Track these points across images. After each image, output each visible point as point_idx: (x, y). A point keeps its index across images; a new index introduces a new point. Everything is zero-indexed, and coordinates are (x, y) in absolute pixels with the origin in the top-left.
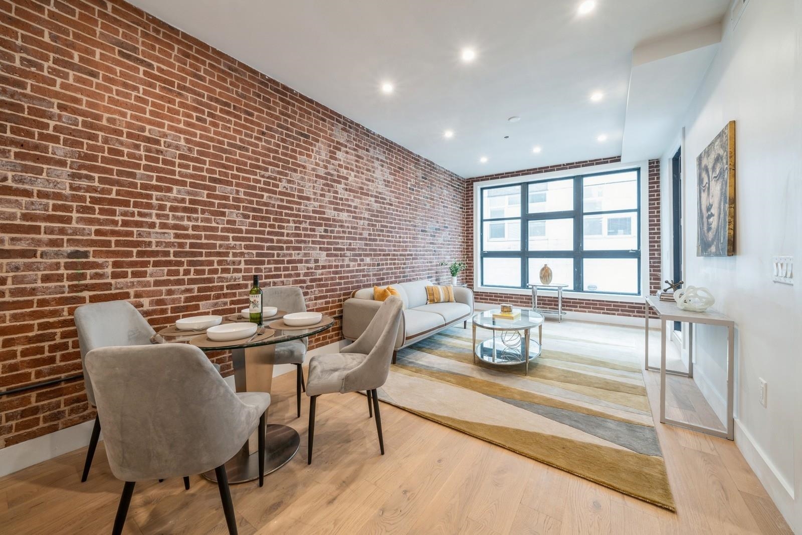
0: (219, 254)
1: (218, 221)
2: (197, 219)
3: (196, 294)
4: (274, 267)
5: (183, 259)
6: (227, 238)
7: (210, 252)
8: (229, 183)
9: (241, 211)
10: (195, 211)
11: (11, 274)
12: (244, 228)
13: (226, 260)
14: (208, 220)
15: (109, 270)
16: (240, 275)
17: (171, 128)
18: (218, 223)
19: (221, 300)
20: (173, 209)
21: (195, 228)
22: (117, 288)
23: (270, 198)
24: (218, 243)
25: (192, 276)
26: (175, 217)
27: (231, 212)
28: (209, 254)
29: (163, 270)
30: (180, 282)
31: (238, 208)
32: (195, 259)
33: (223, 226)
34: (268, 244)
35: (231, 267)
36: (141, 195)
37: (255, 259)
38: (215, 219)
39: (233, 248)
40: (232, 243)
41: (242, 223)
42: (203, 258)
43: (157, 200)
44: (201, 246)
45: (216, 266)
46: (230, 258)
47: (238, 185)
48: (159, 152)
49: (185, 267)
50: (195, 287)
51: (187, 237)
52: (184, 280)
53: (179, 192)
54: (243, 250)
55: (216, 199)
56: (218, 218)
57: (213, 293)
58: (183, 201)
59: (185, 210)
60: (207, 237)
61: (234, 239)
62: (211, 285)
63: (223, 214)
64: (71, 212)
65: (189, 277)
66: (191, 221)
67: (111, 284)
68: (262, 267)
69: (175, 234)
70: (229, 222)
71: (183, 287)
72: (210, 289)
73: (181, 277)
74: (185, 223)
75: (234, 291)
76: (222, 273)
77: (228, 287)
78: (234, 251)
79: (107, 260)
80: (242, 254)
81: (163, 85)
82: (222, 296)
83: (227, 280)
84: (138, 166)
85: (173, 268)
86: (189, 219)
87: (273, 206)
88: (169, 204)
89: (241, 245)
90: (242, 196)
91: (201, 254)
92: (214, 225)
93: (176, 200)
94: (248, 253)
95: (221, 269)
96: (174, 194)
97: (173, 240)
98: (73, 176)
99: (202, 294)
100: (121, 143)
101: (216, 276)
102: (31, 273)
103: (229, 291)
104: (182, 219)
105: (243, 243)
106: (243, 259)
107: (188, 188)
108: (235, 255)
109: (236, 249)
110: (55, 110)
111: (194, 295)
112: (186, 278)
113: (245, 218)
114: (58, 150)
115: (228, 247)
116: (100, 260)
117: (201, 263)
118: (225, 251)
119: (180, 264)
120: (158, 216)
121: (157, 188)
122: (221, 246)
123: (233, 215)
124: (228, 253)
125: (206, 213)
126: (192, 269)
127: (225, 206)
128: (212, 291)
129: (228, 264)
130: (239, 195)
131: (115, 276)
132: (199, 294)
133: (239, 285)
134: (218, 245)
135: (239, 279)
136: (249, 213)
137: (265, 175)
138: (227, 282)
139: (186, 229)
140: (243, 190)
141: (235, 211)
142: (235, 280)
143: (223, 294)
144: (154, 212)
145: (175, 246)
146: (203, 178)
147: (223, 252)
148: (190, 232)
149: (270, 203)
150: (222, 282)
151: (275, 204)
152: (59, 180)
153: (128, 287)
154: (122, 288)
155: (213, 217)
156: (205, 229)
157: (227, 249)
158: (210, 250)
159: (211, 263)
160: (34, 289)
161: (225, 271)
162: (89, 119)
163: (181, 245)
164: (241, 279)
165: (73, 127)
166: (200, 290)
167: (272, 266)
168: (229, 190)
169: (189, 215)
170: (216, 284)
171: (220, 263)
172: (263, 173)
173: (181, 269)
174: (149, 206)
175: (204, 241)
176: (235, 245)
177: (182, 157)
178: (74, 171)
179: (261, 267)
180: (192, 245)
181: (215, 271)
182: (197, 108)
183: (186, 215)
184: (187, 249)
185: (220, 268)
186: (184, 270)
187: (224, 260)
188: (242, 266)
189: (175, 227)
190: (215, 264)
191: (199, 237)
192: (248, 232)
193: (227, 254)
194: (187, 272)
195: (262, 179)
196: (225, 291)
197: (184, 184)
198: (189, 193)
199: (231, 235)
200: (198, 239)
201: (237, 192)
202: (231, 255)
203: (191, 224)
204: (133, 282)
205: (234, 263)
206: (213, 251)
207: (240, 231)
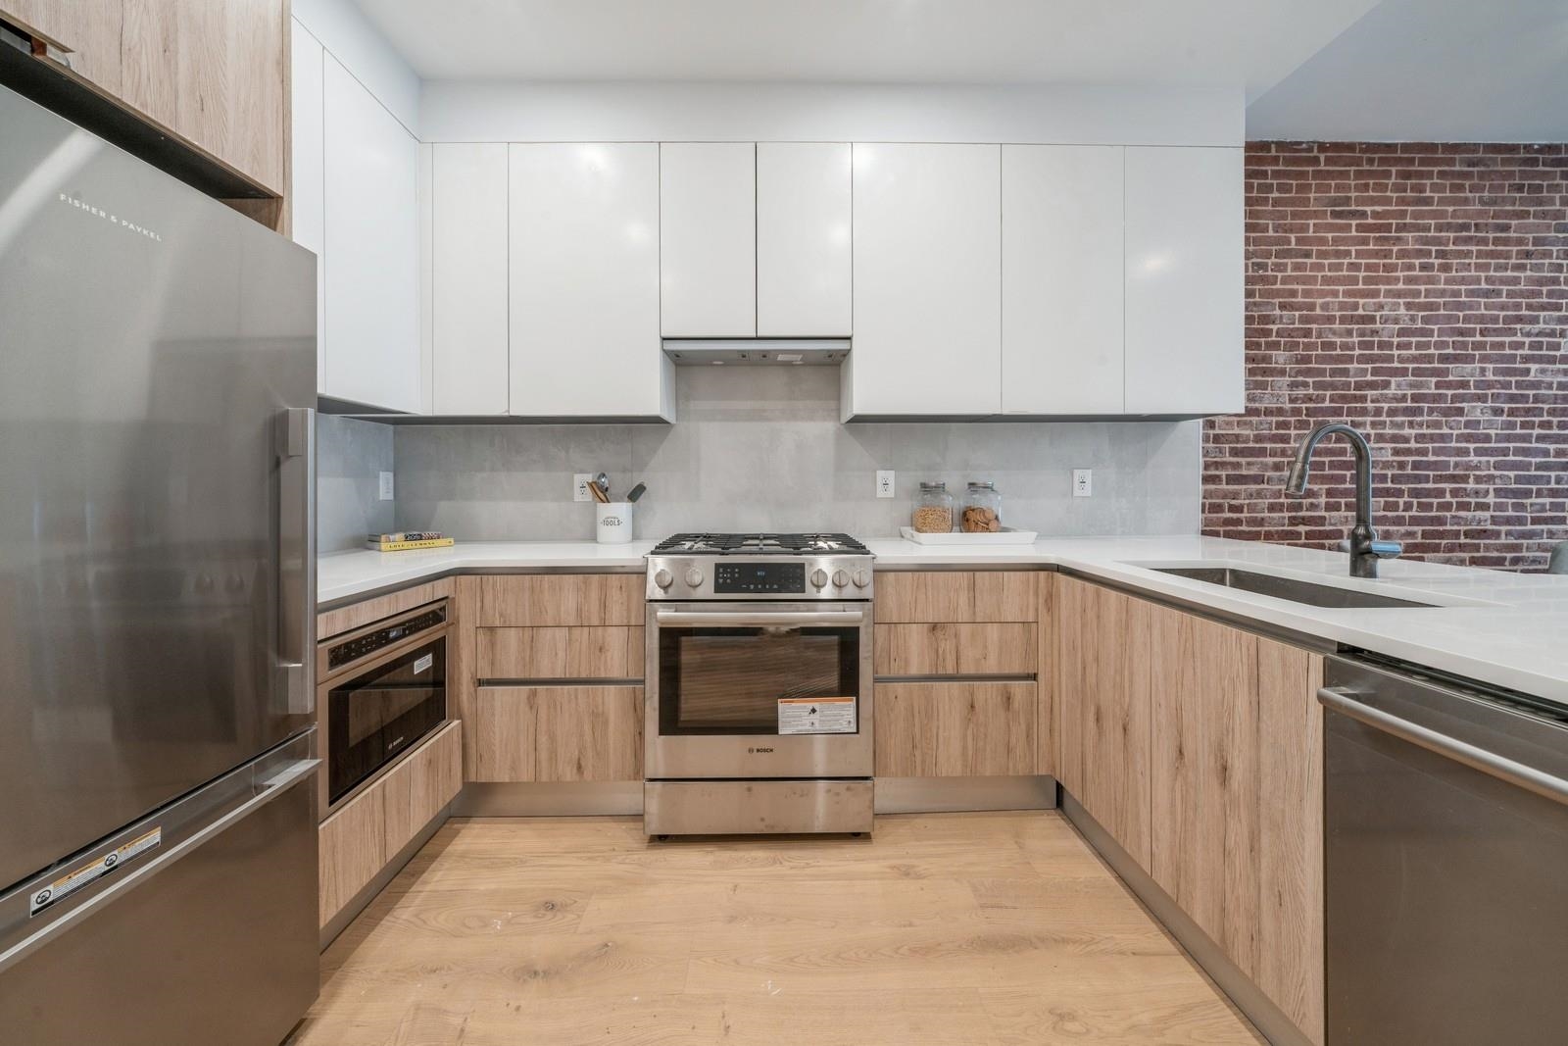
0: (1453, 478)
1: (1453, 424)
2: (1421, 425)
3: (1419, 540)
4: (1551, 503)
5: (1403, 487)
6: (1466, 452)
7: (1441, 476)
8: (1470, 359)
9: (1489, 404)
10: (1418, 412)
11: (1247, 501)
12: (1493, 432)
13: (1465, 489)
14: (1437, 425)
15: (1323, 500)
16: (1487, 514)
17: (1389, 293)
18: (1451, 428)
19: (1455, 554)
20: (1392, 412)
21: (1420, 438)
22: (1331, 524)
23: (1543, 371)
24: (1453, 460)
25: (1414, 513)
26: (1394, 425)
27: (1474, 407)
28: (1439, 479)
29: (1380, 502)
30: (1399, 521)
31: (1482, 398)
32: (1419, 486)
33: (1460, 431)
34: (1538, 460)
35: (1473, 500)
36: (1355, 399)
37: (1513, 486)
38: (1446, 421)
39: (1477, 468)
40: (1474, 459)
41: (1490, 424)
42: (1430, 485)
43: (1372, 401)
44: (1429, 465)
45: (1448, 498)
46: (1471, 485)
47: (1484, 359)
48: (1375, 332)
49: (1406, 499)
50: (1418, 529)
51: (1408, 452)
52: (1404, 517)
53: (1399, 386)
54: (1492, 472)
55: (1448, 388)
56: (1453, 418)
57: (1444, 542)
58: (1404, 398)
59: (1407, 411)
60: (1436, 452)
61: (1478, 452)
62: (1441, 528)
63: (1460, 412)
64: (1290, 429)
65: (1411, 514)
66: (1413, 428)
67: (1324, 518)
68: (1528, 501)
69: (1394, 449)
70: (1468, 424)
71: (1402, 529)
72: (1441, 535)
73: (1400, 513)
74: (1407, 431)
75: (1476, 541)
76: (1458, 509)
77: (1467, 534)
78: (1477, 473)
79: (1321, 486)
80: (1491, 479)
81: (1377, 235)
82: (1458, 548)
83: (1466, 521)
84: (1350, 359)
85: (1391, 499)
86: (1411, 424)
87: (1550, 386)
88: (1386, 406)
89: (1488, 462)
90: (1490, 377)
91: (1426, 479)
92: (1445, 431)
93: (1396, 399)
94: (1501, 477)
95: (1457, 502)
96: (1392, 391)
97: (1391, 458)
98: (1293, 385)
99: (1428, 541)
100: (1334, 333)
101: (1448, 514)
102: (1260, 501)
103: (1468, 541)
104: (1401, 426)
105: (1492, 459)
106: (1491, 487)
107: (1411, 378)
108: (1478, 480)
109: (1481, 470)
110: (1277, 312)
111: (1416, 541)
112: (1407, 514)
113: (1495, 415)
114: (1280, 358)
115: (1468, 467)
116: (1315, 487)
117: (1428, 493)
118: (1462, 473)
119: (1399, 493)
120: (1374, 424)
121: (1372, 385)
122: (1457, 465)
123: (1476, 411)
124: (1468, 476)
125: (1435, 414)
126: (1415, 501)
127: (1462, 398)
128: (1443, 538)
129: (1468, 496)
130: (1484, 376)
131: (1329, 507)
132: (1424, 541)
133: (1485, 531)
134: (1452, 464)
135: (1486, 521)
136: (1503, 405)
137: (1533, 331)
138: (1466, 525)
139: (1406, 440)
140: (1491, 366)
141: (1480, 404)
142: (1479, 522)
143: (1460, 545)
144: (1369, 419)
145: (1394, 467)
146: (1429, 358)
147: (1459, 475)
148: (1413, 445)
149: (1542, 382)
150: (1459, 524)
151: (1552, 383)
152: (1281, 393)
153: (1342, 524)
154: (1335, 525)
155: (1444, 419)
156: (1432, 438)
157: (1467, 470)
158: (1439, 473)
159: (1441, 493)
160: (1263, 519)
161: (1463, 506)
162: (1305, 312)
163: (1402, 465)
164: (1489, 522)
165: (1291, 326)
166: (1425, 535)
167: (1547, 501)
168: (1468, 371)
169: (1410, 419)
170: (1448, 527)
171: (1455, 493)
172: (1528, 327)
173: (1401, 501)
174: (1364, 412)
175: (1431, 458)
176: (1480, 462)
177: (1402, 333)
178: (1292, 379)
179: (1524, 501)
180: (1416, 465)
181: (1447, 507)
182: (1421, 250)
183: (1407, 419)
184: (1409, 471)
185: (1454, 500)
186: (1405, 503)
187: (1461, 488)
188: (1491, 499)
189: (1395, 439)
190: (1448, 495)
191: (1424, 452)
192: (1500, 438)
193: (1464, 479)
194: (1408, 507)
195: (1527, 340)
196: (1463, 540)
197: (1403, 372)
198: (1412, 386)
199: (1472, 446)
200: (1423, 455)
201: (1483, 371)
202: (1471, 480)
203: (1413, 432)
204: (1347, 517)
205: (1477, 493)
206: (1444, 473)
207: (1487, 438)
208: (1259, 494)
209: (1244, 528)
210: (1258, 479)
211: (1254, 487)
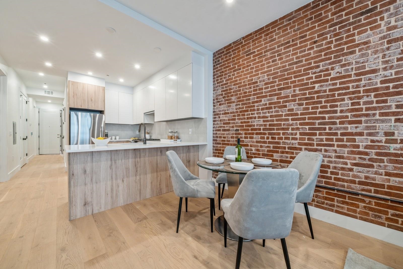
0: (283, 129)
1: (283, 111)
2: (272, 112)
3: (272, 149)
4: (326, 138)
5: (266, 132)
6: (288, 120)
7: (278, 128)
8: (289, 88)
9: (297, 102)
10: (271, 108)
11: (226, 136)
12: (299, 112)
13: (287, 133)
14: (277, 111)
15: (243, 136)
16: (296, 142)
17: (262, 73)
18: (282, 112)
19: (284, 155)
20: (262, 109)
21: (271, 116)
22: (245, 143)
23: (321, 86)
24: (283, 123)
25: (270, 140)
26: (263, 113)
27: (290, 104)
28: (278, 129)
29: (259, 136)
30: (265, 142)
31: (295, 101)
32: (271, 132)
33: (285, 113)
34: (319, 121)
35: (291, 137)
36: (252, 106)
37: (308, 131)
38: (281, 110)
39: (292, 125)
40: (291, 122)
41: (298, 109)
42: (275, 131)
43: (257, 107)
44: (274, 125)
45: (281, 136)
46: (290, 131)
47: (294, 87)
48: (257, 86)
49: (267, 136)
50: (272, 145)
51: (268, 121)
52: (266, 141)
53: (264, 101)
54: (299, 126)
55: (281, 99)
56: (283, 109)
57: (280, 150)
58: (266, 104)
59: (267, 108)
60: (277, 120)
61: (292, 120)
62: (279, 146)
63: (285, 106)
64: (236, 117)
65: (269, 140)
66: (269, 113)
67: (244, 141)
68: (314, 137)
69: (263, 120)
70: (289, 110)
71: (266, 145)
72: (279, 148)
73: (265, 140)
74: (267, 115)
75: (292, 151)
76: (285, 139)
77: (289, 148)
78: (292, 127)
79: (243, 132)
80: (298, 129)
81: (258, 57)
82: (285, 153)
83: (288, 144)
84: (250, 95)
85: (262, 136)
86: (269, 112)
87: (325, 91)
88: (260, 107)
89: (297, 123)
90: (298, 92)
91: (274, 129)
92: (281, 113)
93: (263, 105)
94: (302, 128)
95: (284, 137)
96: (263, 102)
97: (262, 123)
98: (236, 105)
99: (274, 149)
100: (246, 89)
101: (281, 141)
102: (229, 136)
103: (289, 150)
104: (265, 113)
105: (298, 122)
106: (298, 132)
107: (268, 98)
108: (293, 129)
109: (293, 126)
110: (233, 87)
111: (271, 149)
112: (267, 140)
113: (300, 106)
114: (233, 98)
115: (288, 125)
116: (241, 132)
117: (274, 134)
118: (286, 127)
119: (265, 134)
120: (257, 113)
121: (257, 102)
122: (284, 124)
123: (291, 106)
124: (289, 128)
125: (276, 108)
126: (270, 136)
127: (286, 102)
128: (279, 149)
129: (289, 135)
130: (295, 92)
131: (246, 138)
132: (273, 149)
133: (295, 147)
134: (282, 124)
135: (295, 144)
136: (303, 102)
137: (317, 71)
138: (288, 145)
139: (267, 117)
140: (298, 88)
141: (293, 103)
142: (293, 144)
143: (286, 151)
144: (256, 112)
145: (263, 126)
146: (275, 90)
147: (285, 128)
148: (269, 119)
149: (321, 90)
150: (285, 144)
151: (326, 90)
152: (233, 107)
153: (248, 143)
154: (246, 143)
155: (280, 109)
156: (276, 116)
157: (288, 126)
158: (278, 127)
159: (279, 134)
160: (229, 140)
161: (286, 138)
162: (239, 85)
163: (265, 125)
164: (297, 144)
165: (236, 90)
167: (324, 137)
168: (289, 92)
169: (268, 110)
170: (281, 145)
171: (284, 134)
172: (314, 71)
173: (266, 136)
174: (254, 110)
175: (275, 123)
176: (293, 123)
177: (266, 84)
178: (236, 103)
179: (313, 137)
180: (270, 125)
181: (281, 138)
182: (272, 56)
183: (267, 111)
184: (268, 127)
185: (283, 136)
186: (267, 137)
187: (285, 132)
188: (298, 136)
189: (263, 117)
190: (281, 134)
191: (273, 121)
192: (302, 114)
193: (288, 129)
194: (268, 138)
195: (314, 76)
196: (287, 150)
197: (266, 96)
198: (268, 100)
199: (290, 118)
200: (272, 122)
201: (294, 91)
202: (290, 129)
203: (269, 115)
204: (249, 141)
205: (292, 134)
206: (280, 127)
207: (297, 114)
208: (229, 134)
209: (226, 142)
210: (228, 130)
211: (228, 132)
